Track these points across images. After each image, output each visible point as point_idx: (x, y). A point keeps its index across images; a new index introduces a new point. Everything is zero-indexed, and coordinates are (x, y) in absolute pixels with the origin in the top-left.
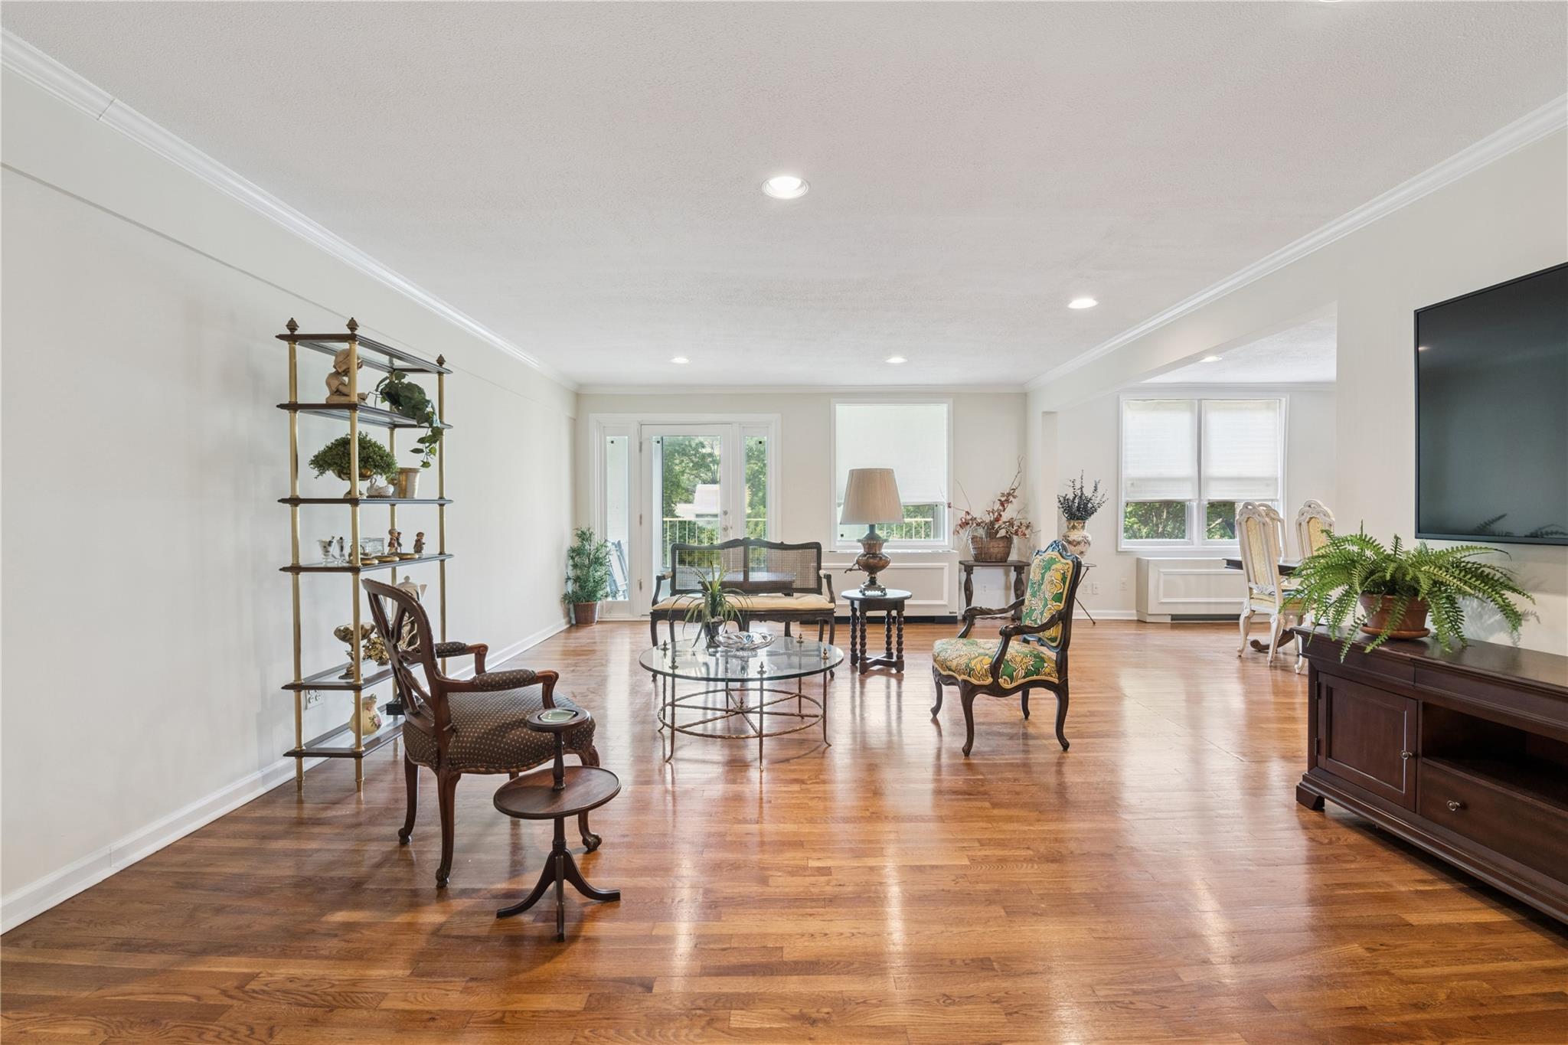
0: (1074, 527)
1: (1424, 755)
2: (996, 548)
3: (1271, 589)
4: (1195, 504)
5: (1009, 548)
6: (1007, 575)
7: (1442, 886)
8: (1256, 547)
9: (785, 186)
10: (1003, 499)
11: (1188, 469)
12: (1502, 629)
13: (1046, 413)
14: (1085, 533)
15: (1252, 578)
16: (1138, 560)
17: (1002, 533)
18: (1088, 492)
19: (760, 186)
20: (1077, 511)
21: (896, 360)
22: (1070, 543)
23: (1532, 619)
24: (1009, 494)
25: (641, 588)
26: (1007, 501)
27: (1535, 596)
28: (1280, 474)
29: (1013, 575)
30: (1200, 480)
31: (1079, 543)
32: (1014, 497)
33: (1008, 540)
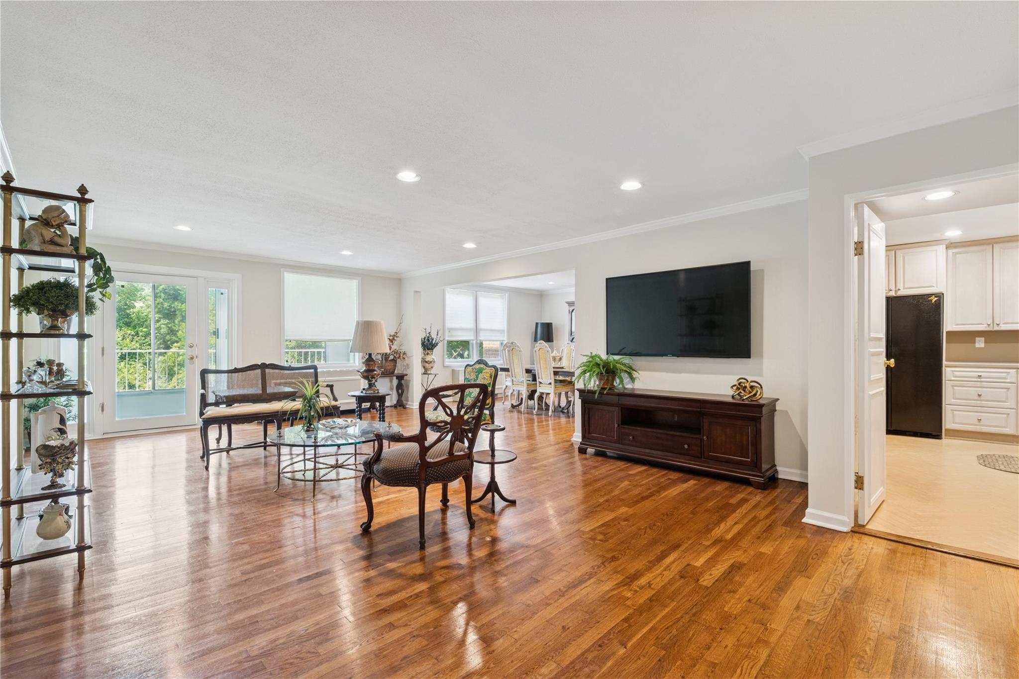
0: (428, 354)
1: (622, 424)
2: (389, 366)
3: (522, 379)
4: (474, 342)
5: (395, 366)
6: (391, 381)
7: (629, 464)
8: (516, 361)
9: (408, 176)
10: (391, 338)
11: (471, 325)
12: (629, 383)
13: (416, 292)
14: (433, 357)
15: (514, 375)
16: (453, 370)
17: (391, 357)
18: (434, 335)
19: (396, 173)
20: (428, 345)
21: (347, 253)
22: (426, 362)
23: (638, 379)
24: (394, 336)
25: (103, 410)
26: (394, 339)
27: (639, 372)
28: (505, 328)
29: (395, 382)
30: (477, 331)
31: (431, 362)
32: (397, 337)
33: (394, 361)
